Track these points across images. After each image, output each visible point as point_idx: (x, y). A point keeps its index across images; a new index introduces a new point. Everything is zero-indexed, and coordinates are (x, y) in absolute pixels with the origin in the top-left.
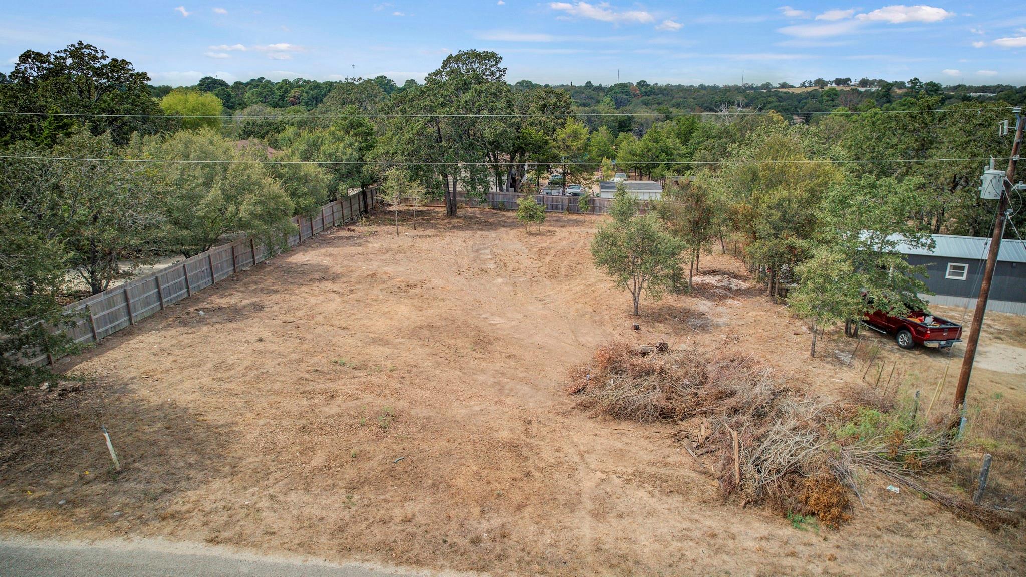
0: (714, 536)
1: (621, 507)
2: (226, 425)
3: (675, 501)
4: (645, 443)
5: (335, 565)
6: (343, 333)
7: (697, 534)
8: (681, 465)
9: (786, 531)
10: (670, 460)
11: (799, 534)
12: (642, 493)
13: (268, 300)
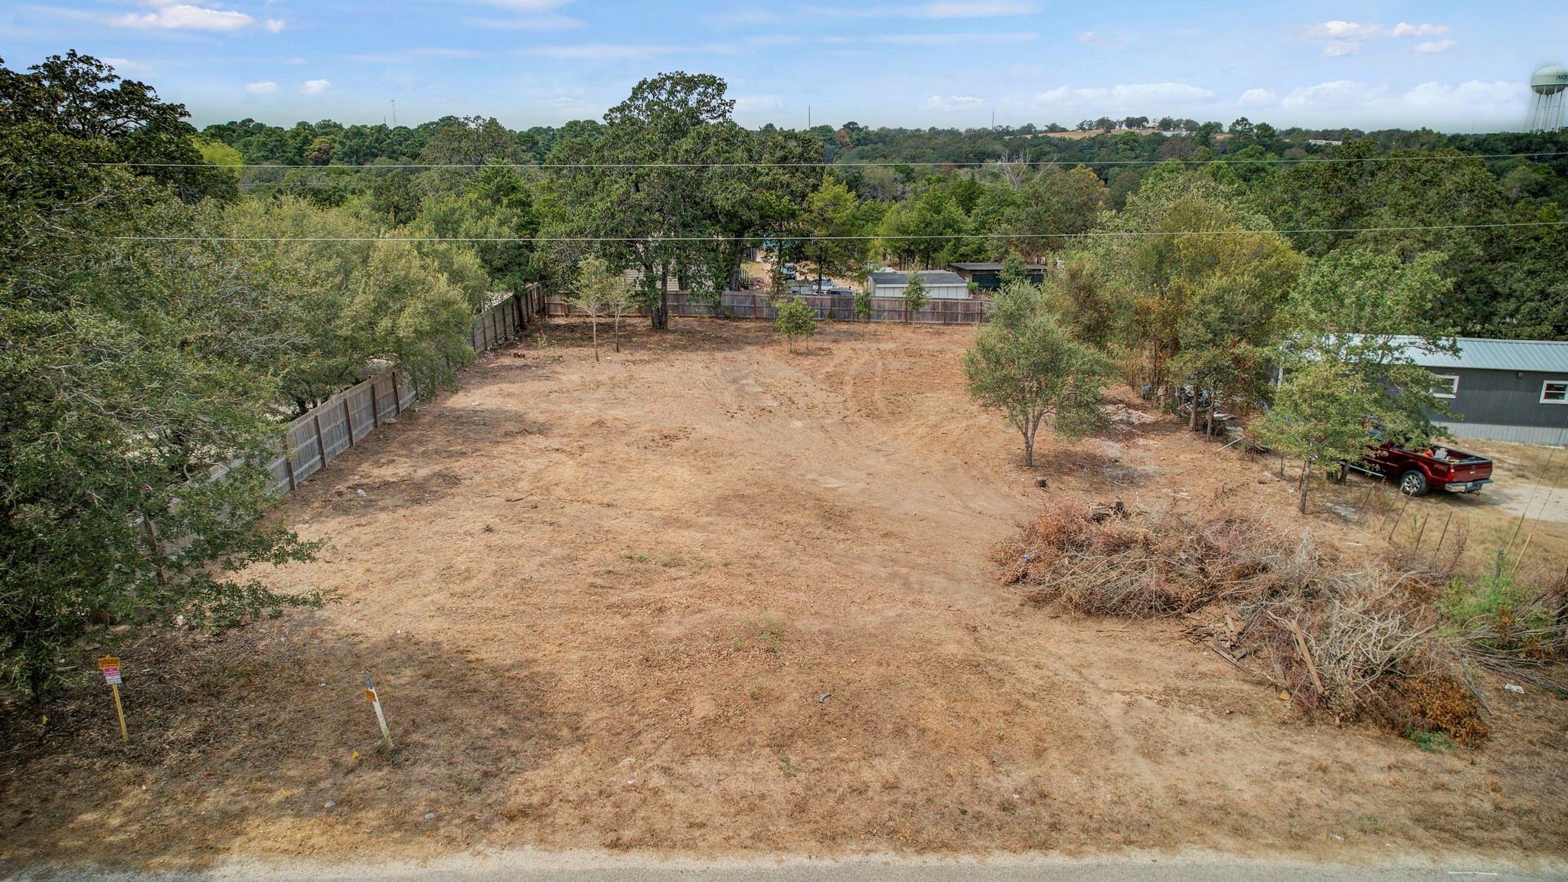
0: (1324, 770)
1: (1175, 738)
2: (520, 665)
3: (1241, 724)
4: (1154, 648)
5: (826, 863)
6: (611, 512)
7: (1299, 768)
8: (1222, 675)
9: (1415, 756)
10: (1202, 668)
11: (1434, 758)
12: (1191, 719)
13: (458, 466)
